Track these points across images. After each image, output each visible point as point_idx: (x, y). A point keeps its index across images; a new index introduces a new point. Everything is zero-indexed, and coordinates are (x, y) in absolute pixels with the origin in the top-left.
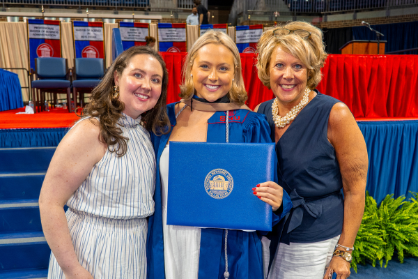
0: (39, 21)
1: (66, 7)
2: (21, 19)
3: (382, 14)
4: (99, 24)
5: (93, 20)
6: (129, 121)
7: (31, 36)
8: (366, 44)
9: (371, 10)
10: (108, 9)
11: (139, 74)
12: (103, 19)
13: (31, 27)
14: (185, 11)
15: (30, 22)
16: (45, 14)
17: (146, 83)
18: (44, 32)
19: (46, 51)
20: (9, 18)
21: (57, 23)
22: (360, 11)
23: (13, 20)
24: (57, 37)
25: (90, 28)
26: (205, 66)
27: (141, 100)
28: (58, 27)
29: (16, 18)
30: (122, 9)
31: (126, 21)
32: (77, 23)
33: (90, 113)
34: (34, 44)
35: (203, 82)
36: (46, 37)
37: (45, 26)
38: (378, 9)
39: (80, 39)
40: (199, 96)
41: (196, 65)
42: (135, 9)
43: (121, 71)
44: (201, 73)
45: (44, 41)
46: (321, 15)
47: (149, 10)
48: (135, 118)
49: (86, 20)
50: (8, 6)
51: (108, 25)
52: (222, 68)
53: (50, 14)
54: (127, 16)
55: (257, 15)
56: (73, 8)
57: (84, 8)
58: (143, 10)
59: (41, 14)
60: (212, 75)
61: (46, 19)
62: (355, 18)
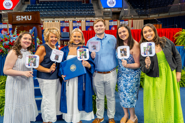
0: (63, 22)
1: (71, 17)
2: (59, 21)
3: (167, 14)
4: (80, 22)
5: (78, 21)
6: (23, 50)
7: (61, 26)
8: (156, 25)
9: (164, 13)
10: (83, 17)
11: (25, 39)
12: (81, 20)
13: (61, 23)
14: (105, 16)
15: (61, 22)
16: (65, 20)
17: (28, 41)
18: (65, 25)
19: (65, 30)
20: (55, 21)
21: (68, 22)
22: (161, 14)
23: (56, 22)
24: (68, 26)
25: (77, 23)
26: (75, 37)
27: (27, 45)
28: (68, 23)
29: (57, 21)
30: (87, 17)
31: (88, 20)
32: (74, 22)
33: (13, 49)
34: (62, 28)
35: (75, 40)
36: (65, 26)
37: (65, 23)
38: (166, 13)
39: (74, 26)
40: (74, 43)
41: (73, 36)
42: (91, 17)
43: (21, 38)
44: (74, 38)
45: (64, 27)
46: (148, 16)
47: (95, 17)
48: (25, 49)
49: (76, 21)
50: (55, 18)
51: (82, 22)
52: (79, 37)
53: (67, 20)
54: (88, 19)
55: (127, 17)
56: (73, 17)
57: (76, 17)
58: (93, 17)
59: (64, 20)
60: (77, 38)
61: (65, 21)
62: (159, 16)
